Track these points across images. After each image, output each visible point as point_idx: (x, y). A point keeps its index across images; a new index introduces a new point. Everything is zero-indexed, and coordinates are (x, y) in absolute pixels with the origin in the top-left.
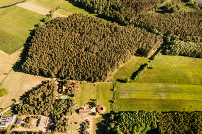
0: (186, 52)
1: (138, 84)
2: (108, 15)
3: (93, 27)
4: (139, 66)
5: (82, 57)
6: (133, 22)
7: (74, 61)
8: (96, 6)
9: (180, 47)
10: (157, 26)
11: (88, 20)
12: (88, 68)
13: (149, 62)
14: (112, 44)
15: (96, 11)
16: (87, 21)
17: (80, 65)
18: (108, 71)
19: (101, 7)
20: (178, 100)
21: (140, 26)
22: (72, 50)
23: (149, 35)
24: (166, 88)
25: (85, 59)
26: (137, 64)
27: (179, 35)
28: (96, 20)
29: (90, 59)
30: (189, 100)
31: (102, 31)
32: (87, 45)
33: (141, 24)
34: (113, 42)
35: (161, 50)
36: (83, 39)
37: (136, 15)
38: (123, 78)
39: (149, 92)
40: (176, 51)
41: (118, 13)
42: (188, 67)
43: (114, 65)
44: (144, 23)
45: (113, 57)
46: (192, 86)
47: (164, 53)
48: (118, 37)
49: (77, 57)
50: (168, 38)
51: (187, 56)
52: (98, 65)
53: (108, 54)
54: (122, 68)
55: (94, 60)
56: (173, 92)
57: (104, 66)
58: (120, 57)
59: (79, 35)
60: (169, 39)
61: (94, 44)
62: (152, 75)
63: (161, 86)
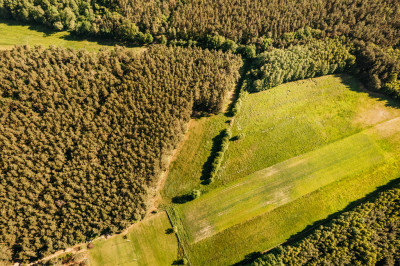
0: (295, 73)
1: (222, 190)
2: (97, 30)
3: (66, 79)
4: (210, 144)
5: (65, 184)
6: (160, 29)
7: (47, 202)
8: (55, 9)
9: (282, 66)
10: (219, 26)
11: (46, 62)
12: (92, 210)
13: (229, 122)
14: (129, 113)
15: (59, 25)
16: (44, 66)
17: (67, 206)
18: (143, 197)
19: (68, 9)
20: (312, 194)
21: (180, 36)
22: (31, 174)
23: (208, 56)
24: (282, 176)
25: (74, 185)
26: (205, 138)
27: (270, 34)
28: (67, 55)
29: (88, 178)
30: (332, 185)
31: (91, 85)
32: (65, 140)
33: (182, 29)
34: (130, 108)
35: (245, 84)
36: (50, 125)
37: (162, 9)
38: (185, 188)
39: (251, 201)
40: (276, 77)
41: (117, 16)
42: (308, 105)
43: (153, 174)
44: (187, 26)
45: (142, 152)
46: (326, 148)
47: (252, 89)
48: (138, 87)
49: (52, 188)
50: (250, 50)
51: (300, 78)
52: (114, 190)
53: (129, 149)
54: (175, 163)
55: (98, 178)
56: (298, 178)
57: (130, 187)
58: (161, 146)
59: (36, 117)
60: (254, 52)
61: (84, 129)
62: (245, 155)
63: (270, 174)
